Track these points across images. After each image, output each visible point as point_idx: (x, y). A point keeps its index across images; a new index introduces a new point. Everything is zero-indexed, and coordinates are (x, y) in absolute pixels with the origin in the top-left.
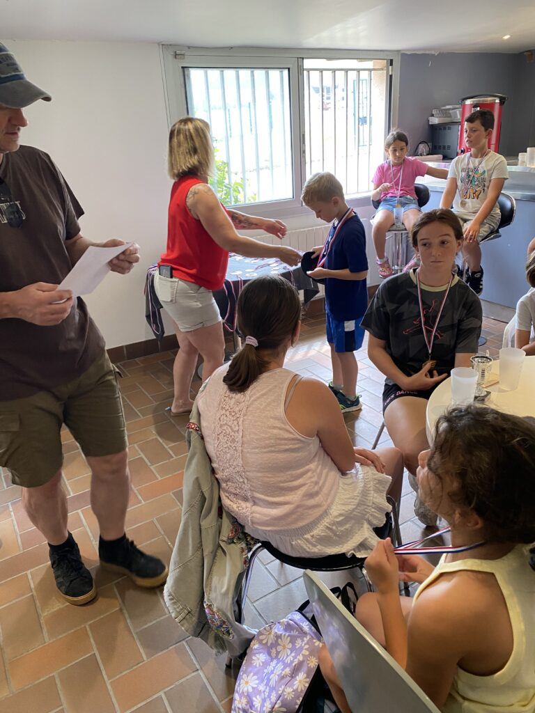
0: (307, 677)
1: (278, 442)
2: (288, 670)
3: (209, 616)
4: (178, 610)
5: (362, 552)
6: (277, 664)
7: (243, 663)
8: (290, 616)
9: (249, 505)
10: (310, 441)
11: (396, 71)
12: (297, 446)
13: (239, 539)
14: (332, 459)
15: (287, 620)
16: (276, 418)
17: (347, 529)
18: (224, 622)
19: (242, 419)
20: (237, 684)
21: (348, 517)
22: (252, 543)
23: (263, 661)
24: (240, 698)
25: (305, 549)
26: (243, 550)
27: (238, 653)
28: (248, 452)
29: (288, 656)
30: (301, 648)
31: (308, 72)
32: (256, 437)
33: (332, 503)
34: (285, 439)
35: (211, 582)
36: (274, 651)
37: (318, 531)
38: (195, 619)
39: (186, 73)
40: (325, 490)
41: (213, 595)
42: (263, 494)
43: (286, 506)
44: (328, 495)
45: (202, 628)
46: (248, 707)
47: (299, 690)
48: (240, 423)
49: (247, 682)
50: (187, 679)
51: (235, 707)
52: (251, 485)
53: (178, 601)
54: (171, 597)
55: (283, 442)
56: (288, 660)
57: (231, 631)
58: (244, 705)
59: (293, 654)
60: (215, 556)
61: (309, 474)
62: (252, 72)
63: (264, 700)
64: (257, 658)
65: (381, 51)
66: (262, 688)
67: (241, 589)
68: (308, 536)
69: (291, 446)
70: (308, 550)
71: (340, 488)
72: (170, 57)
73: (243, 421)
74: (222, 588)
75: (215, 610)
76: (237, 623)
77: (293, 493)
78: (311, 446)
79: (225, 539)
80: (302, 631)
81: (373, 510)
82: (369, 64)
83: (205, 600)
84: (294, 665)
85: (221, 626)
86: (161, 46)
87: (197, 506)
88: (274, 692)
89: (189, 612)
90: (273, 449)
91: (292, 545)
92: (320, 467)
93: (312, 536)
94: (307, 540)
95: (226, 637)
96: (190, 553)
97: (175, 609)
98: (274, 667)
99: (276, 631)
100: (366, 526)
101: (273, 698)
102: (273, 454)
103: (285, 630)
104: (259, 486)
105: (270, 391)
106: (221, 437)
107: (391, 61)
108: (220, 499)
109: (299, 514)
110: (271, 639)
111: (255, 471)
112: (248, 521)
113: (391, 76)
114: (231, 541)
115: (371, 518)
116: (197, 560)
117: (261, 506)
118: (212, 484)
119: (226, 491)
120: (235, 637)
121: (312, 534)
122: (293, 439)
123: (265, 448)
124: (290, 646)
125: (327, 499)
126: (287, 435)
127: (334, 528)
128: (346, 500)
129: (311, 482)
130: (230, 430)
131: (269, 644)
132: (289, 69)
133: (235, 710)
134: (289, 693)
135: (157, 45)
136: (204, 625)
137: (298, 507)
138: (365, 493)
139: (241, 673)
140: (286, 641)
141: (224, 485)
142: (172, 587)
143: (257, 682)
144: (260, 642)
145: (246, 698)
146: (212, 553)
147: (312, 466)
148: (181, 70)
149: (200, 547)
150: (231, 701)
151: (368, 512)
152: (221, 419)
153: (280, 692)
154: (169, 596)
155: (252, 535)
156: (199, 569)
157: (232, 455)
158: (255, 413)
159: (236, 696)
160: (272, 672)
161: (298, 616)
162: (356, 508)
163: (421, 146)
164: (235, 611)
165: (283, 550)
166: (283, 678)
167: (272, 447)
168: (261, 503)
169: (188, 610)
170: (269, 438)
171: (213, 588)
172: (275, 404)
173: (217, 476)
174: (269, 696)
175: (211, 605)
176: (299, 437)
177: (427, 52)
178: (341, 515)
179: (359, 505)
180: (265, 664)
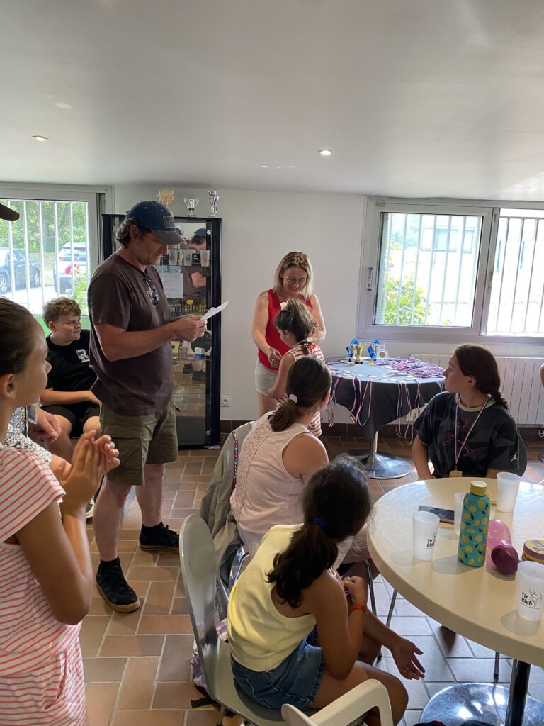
1: (270, 467)
10: (292, 480)
12: (280, 477)
19: (260, 443)
31: (507, 219)
32: (260, 457)
34: (275, 468)
48: (258, 445)
52: (246, 489)
55: (273, 469)
62: (450, 218)
69: (276, 475)
72: (372, 206)
73: (260, 445)
78: (292, 484)
86: (367, 197)
104: (250, 491)
106: (246, 449)
111: (251, 479)
122: (280, 471)
126: (277, 466)
130: (252, 447)
132: (483, 217)
135: (363, 197)
152: (252, 439)
157: (246, 464)
170: (266, 463)
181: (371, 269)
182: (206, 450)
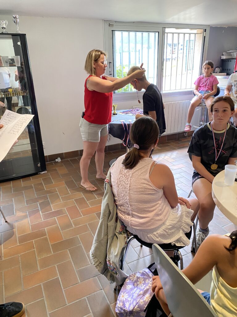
0: (150, 296)
1: (146, 190)
2: (142, 292)
3: (108, 265)
4: (95, 261)
5: (178, 243)
6: (137, 290)
7: (122, 288)
8: (144, 270)
9: (130, 217)
10: (159, 191)
11: (207, 34)
12: (154, 192)
13: (124, 232)
14: (168, 201)
15: (142, 271)
16: (145, 179)
17: (172, 232)
18: (115, 268)
19: (130, 179)
20: (119, 296)
21: (173, 227)
22: (130, 235)
23: (131, 288)
24: (120, 303)
25: (153, 239)
26: (125, 237)
27: (120, 283)
28: (132, 194)
29: (142, 286)
30: (148, 283)
31: (167, 34)
32: (135, 187)
33: (167, 219)
34: (149, 189)
35: (110, 250)
36: (136, 284)
37: (160, 231)
38: (102, 266)
39: (113, 33)
40: (164, 214)
41: (111, 256)
42: (136, 213)
43: (146, 219)
44: (165, 216)
45: (105, 271)
46: (123, 306)
47: (146, 301)
48: (129, 180)
49: (123, 296)
50: (97, 293)
51: (117, 307)
52: (132, 208)
53: (96, 257)
54: (93, 255)
55: (148, 190)
56: (142, 288)
57: (117, 273)
58: (121, 306)
59: (144, 286)
60: (113, 239)
61: (158, 205)
62: (142, 33)
63: (130, 304)
64: (128, 286)
65: (201, 25)
66: (129, 299)
67: (123, 255)
68: (155, 233)
69: (151, 192)
70: (155, 239)
71: (171, 214)
72: (107, 26)
73: (130, 180)
74: (115, 253)
75: (111, 262)
76: (120, 270)
77: (150, 213)
78: (160, 193)
79: (118, 232)
80: (149, 276)
81: (185, 225)
82: (195, 31)
83: (107, 258)
84: (144, 290)
85: (113, 270)
86: (104, 21)
87: (107, 215)
88: (135, 301)
89: (100, 263)
90: (143, 193)
91: (147, 236)
92: (163, 203)
93: (157, 233)
94: (154, 235)
95: (115, 275)
96: (102, 237)
97: (94, 260)
98: (136, 291)
99: (137, 275)
100: (181, 231)
101: (135, 303)
102: (143, 195)
103: (141, 275)
104: (135, 209)
105: (143, 167)
106: (120, 186)
107: (205, 30)
108: (117, 214)
109: (152, 222)
110: (135, 278)
111: (134, 202)
112: (129, 224)
113: (205, 37)
114: (120, 233)
115: (183, 228)
116: (105, 240)
117: (135, 218)
118: (114, 207)
119: (120, 210)
120: (119, 276)
121: (157, 232)
122: (152, 189)
123: (139, 192)
124: (143, 282)
125: (165, 218)
126: (149, 187)
127: (167, 230)
128: (173, 219)
129: (159, 209)
130: (124, 183)
131: (134, 281)
132: (159, 32)
133: (117, 308)
134: (141, 302)
135: (102, 21)
136: (106, 269)
137: (152, 219)
138: (181, 216)
139: (121, 292)
140: (141, 280)
141: (119, 207)
142: (94, 251)
143: (128, 296)
144: (130, 279)
145: (122, 303)
146: (112, 237)
147: (160, 202)
148: (111, 31)
149: (107, 234)
150: (116, 304)
151: (182, 225)
152: (121, 179)
153: (137, 301)
154: (92, 255)
155: (130, 232)
156: (106, 244)
157: (124, 195)
158: (136, 176)
159: (118, 302)
160: (135, 293)
161: (147, 270)
162: (177, 223)
163: (217, 69)
164: (120, 265)
165: (143, 239)
166: (139, 295)
167: (142, 192)
168: (136, 217)
169: (99, 261)
170: (142, 188)
171: (111, 253)
172: (145, 173)
173: (116, 203)
174: (133, 303)
175: (109, 260)
176: (155, 189)
177: (222, 26)
178: (170, 225)
179: (178, 221)
180: (132, 289)
181: (110, 63)
182: (40, 175)
